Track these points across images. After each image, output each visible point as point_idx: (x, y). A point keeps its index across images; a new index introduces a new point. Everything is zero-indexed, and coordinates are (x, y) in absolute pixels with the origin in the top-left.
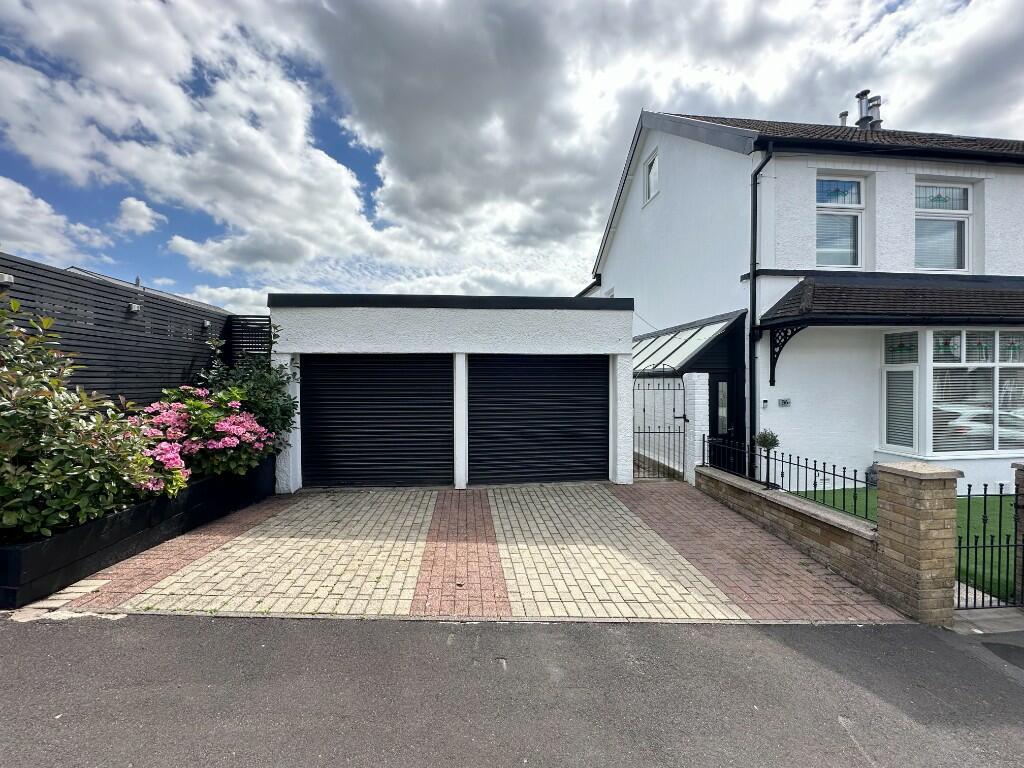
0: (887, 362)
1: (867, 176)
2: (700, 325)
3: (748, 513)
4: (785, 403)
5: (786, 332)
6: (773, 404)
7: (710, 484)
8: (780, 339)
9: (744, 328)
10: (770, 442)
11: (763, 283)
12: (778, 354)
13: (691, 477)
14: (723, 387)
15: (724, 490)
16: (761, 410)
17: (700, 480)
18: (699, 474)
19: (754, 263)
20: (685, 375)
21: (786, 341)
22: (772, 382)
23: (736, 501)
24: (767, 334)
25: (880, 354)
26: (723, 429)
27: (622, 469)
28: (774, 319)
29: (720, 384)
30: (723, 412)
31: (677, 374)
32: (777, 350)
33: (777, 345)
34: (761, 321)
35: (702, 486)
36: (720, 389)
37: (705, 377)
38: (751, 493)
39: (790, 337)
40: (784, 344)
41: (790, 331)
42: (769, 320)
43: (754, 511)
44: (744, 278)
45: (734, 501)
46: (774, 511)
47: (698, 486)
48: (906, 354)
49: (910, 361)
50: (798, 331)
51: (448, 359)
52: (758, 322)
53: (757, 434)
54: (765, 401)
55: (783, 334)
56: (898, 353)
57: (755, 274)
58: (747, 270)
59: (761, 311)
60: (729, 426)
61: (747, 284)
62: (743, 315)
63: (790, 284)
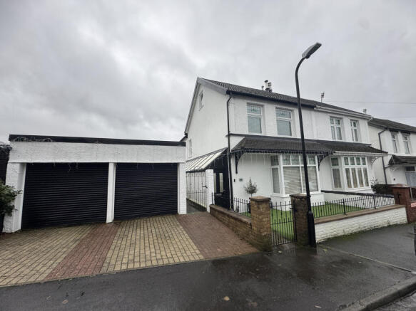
0: (272, 165)
1: (262, 106)
4: (241, 180)
6: (237, 180)
8: (238, 157)
9: (227, 154)
11: (232, 138)
13: (208, 210)
14: (221, 175)
17: (211, 210)
18: (211, 208)
19: (229, 131)
20: (206, 171)
21: (240, 158)
22: (237, 173)
24: (234, 156)
26: (222, 190)
27: (182, 208)
31: (204, 170)
32: (237, 161)
33: (237, 159)
34: (232, 151)
35: (212, 213)
37: (212, 171)
41: (240, 155)
42: (234, 151)
44: (226, 136)
47: (210, 213)
48: (276, 162)
49: (277, 165)
50: (242, 154)
51: (106, 165)
54: (235, 180)
56: (274, 163)
57: (229, 135)
58: (227, 134)
59: (232, 148)
60: (224, 189)
61: (227, 139)
62: (226, 149)
63: (240, 139)
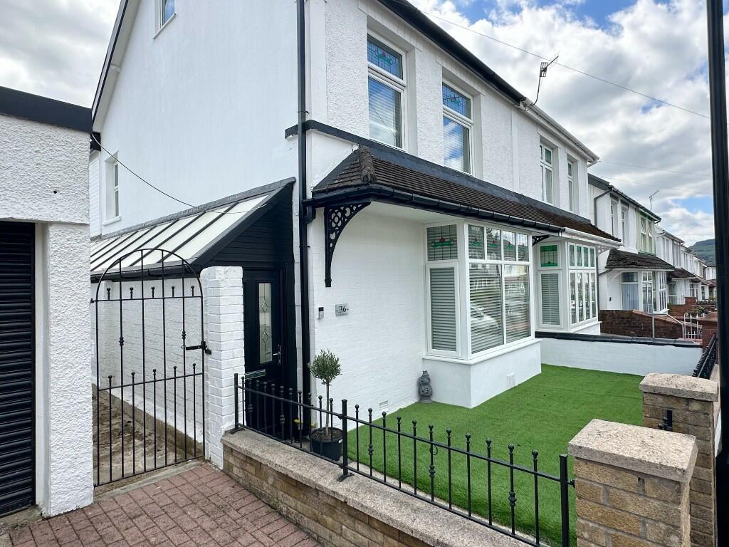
0: (430, 259)
1: (407, 51)
2: (233, 202)
3: (313, 526)
4: (342, 310)
5: (344, 212)
6: (330, 311)
7: (248, 467)
8: (336, 222)
9: (291, 204)
10: (329, 369)
12: (335, 241)
13: (215, 453)
14: (265, 290)
15: (271, 480)
16: (316, 322)
17: (231, 460)
18: (229, 450)
19: (303, 111)
20: (204, 272)
21: (344, 224)
22: (328, 282)
23: (291, 501)
24: (320, 212)
25: (423, 249)
26: (266, 354)
28: (330, 190)
29: (261, 285)
30: (265, 319)
31: (190, 270)
32: (333, 236)
33: (333, 230)
34: (314, 193)
35: (236, 471)
36: (261, 294)
37: (236, 273)
38: (317, 491)
39: (349, 218)
40: (341, 228)
41: (348, 210)
42: (324, 192)
43: (325, 525)
44: (290, 132)
45: (289, 502)
46: (360, 527)
47: (227, 470)
48: (447, 248)
49: (451, 258)
50: (358, 210)
52: (309, 196)
53: (312, 360)
54: (321, 309)
55: (339, 214)
56: (439, 249)
57: (304, 128)
58: (294, 121)
59: (314, 180)
60: (275, 350)
61: (295, 143)
62: (290, 186)
63: (344, 150)
